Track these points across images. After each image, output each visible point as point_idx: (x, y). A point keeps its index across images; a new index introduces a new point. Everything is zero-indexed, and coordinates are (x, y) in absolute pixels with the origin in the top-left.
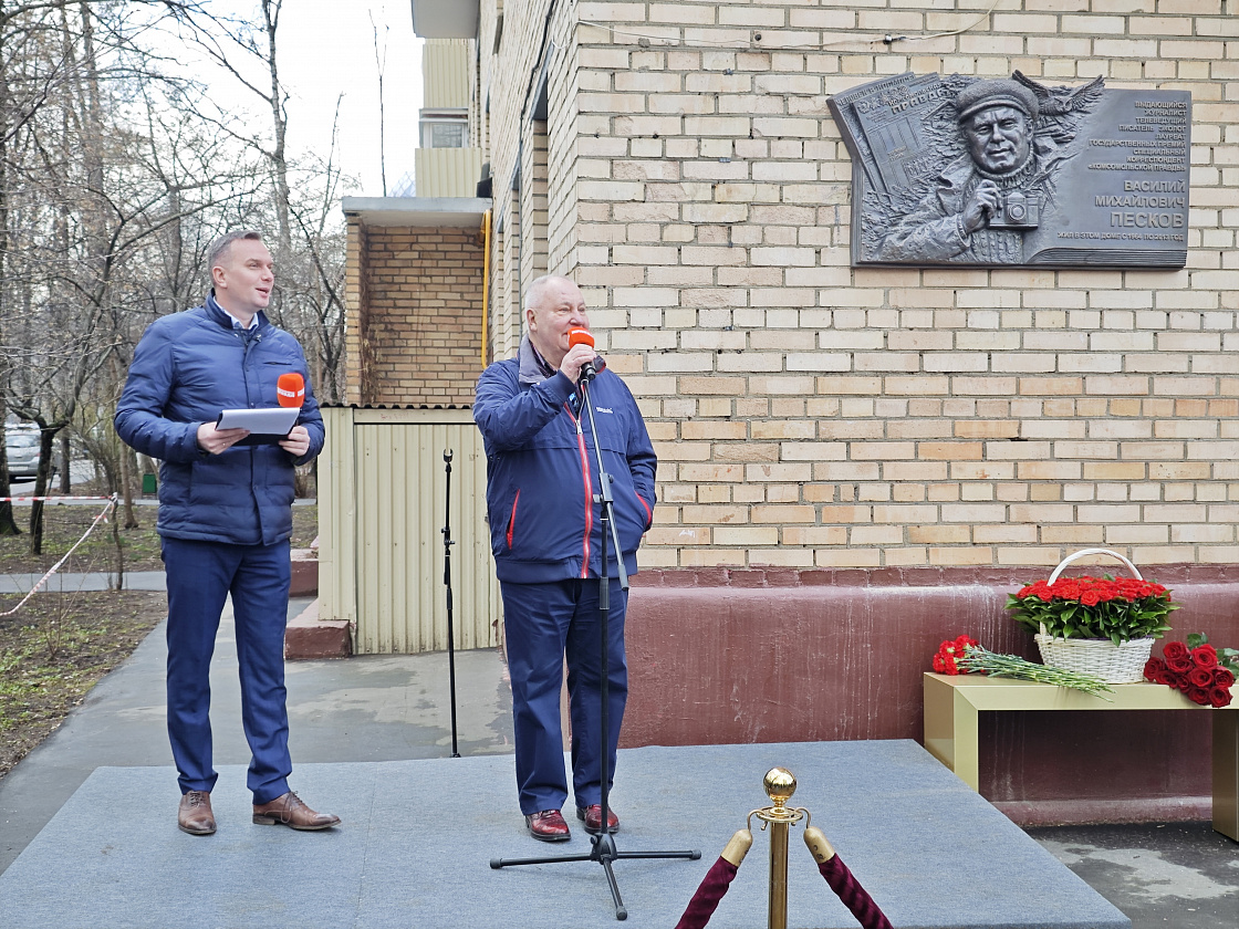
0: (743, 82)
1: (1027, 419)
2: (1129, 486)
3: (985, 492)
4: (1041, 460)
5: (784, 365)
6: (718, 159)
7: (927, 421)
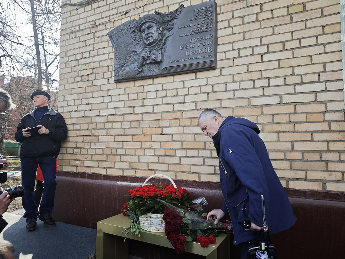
0: (91, 36)
1: (164, 127)
3: (152, 152)
4: (169, 141)
5: (100, 113)
6: (86, 58)
7: (135, 129)
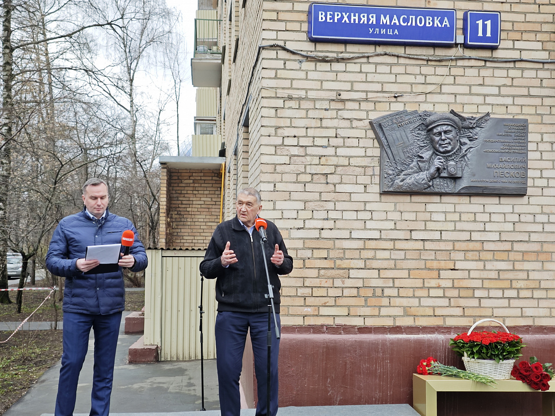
0: (333, 114)
1: (458, 260)
2: (503, 291)
3: (440, 293)
4: (464, 279)
5: (351, 235)
6: (322, 146)
7: (414, 261)
